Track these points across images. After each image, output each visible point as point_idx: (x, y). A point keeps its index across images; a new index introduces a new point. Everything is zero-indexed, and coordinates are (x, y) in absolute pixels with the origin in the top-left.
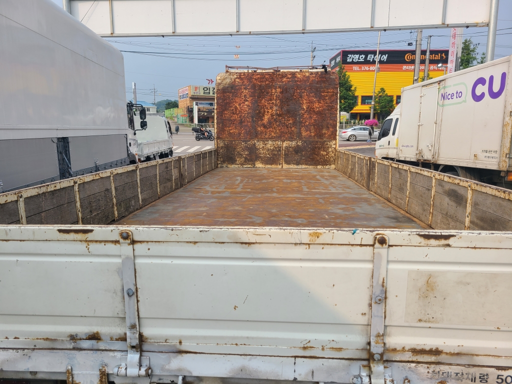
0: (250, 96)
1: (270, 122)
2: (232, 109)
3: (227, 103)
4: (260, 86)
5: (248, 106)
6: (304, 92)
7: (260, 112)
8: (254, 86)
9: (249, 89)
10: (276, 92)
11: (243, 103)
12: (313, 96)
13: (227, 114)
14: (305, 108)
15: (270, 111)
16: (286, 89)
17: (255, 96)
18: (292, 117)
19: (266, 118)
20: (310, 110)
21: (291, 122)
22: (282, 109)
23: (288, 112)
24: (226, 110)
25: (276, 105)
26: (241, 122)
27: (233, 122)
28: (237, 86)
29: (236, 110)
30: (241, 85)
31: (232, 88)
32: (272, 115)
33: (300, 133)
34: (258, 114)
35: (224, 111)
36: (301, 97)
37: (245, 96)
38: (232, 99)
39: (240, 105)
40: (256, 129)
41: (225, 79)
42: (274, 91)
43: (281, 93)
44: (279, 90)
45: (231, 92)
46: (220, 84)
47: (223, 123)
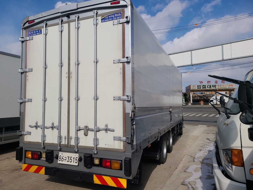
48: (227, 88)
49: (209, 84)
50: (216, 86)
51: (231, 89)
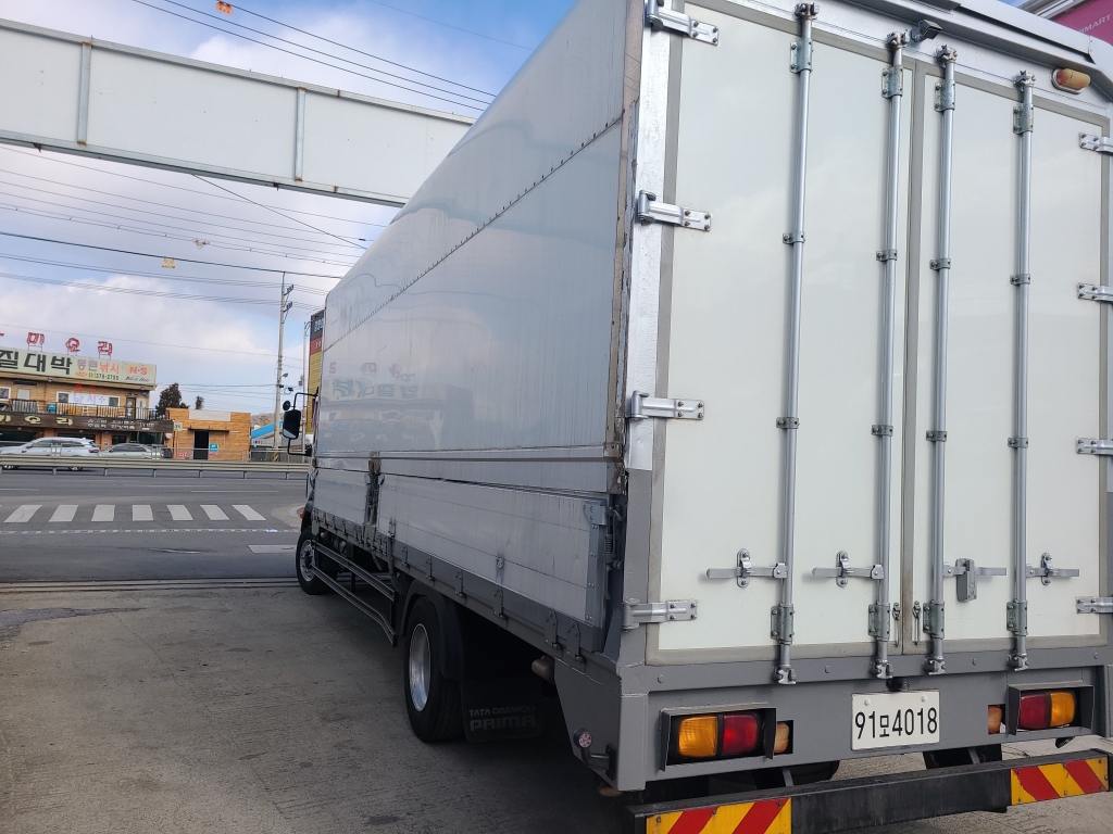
48: (122, 378)
49: (35, 349)
50: (69, 363)
51: (139, 387)
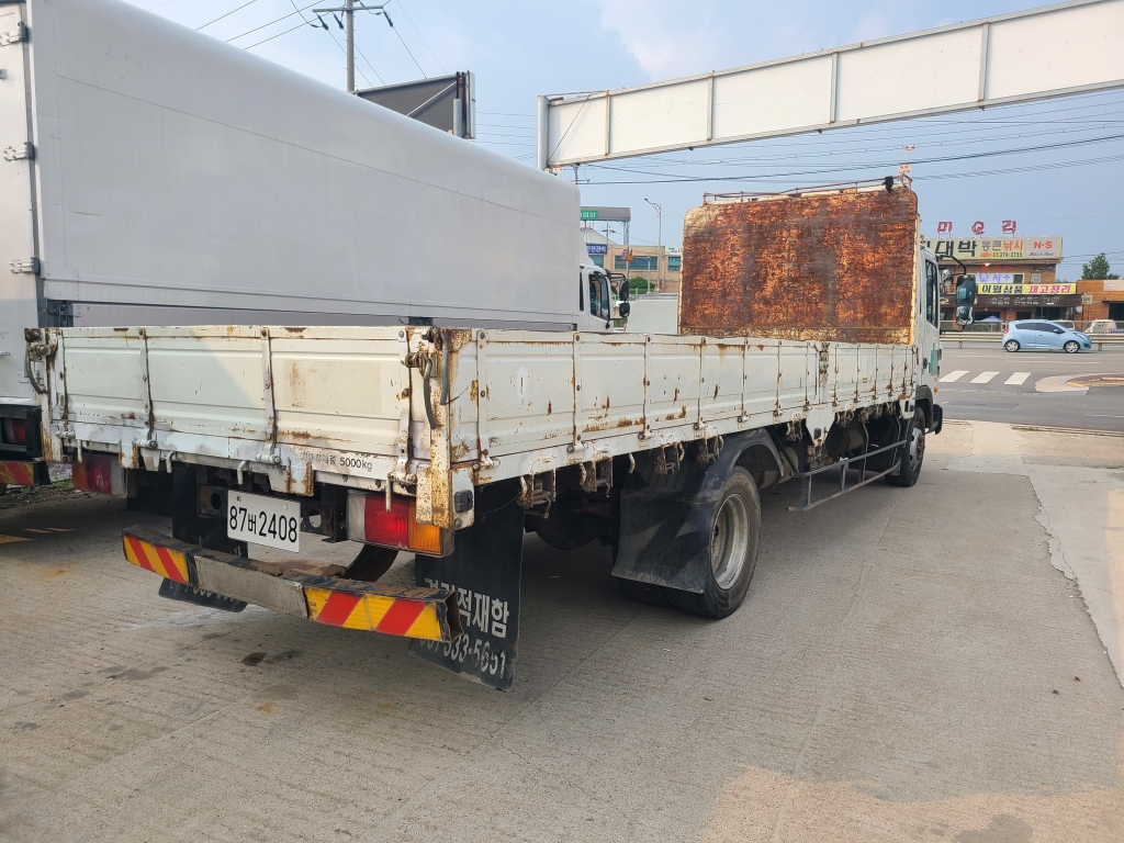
0: (743, 246)
1: (776, 294)
2: (708, 270)
3: (701, 260)
4: (761, 226)
5: (738, 264)
6: (844, 234)
7: (758, 275)
8: (750, 227)
9: (739, 233)
10: (790, 236)
11: (728, 259)
12: (862, 240)
13: (701, 280)
14: (845, 263)
15: (777, 272)
16: (809, 229)
17: (749, 246)
18: (819, 281)
19: (770, 285)
20: (857, 268)
21: (816, 292)
22: (799, 266)
23: (812, 272)
24: (699, 272)
25: (789, 261)
26: (725, 294)
27: (709, 294)
28: (719, 229)
29: (716, 274)
30: (726, 228)
31: (710, 233)
32: (781, 280)
33: (834, 314)
34: (756, 280)
35: (695, 275)
36: (837, 243)
37: (733, 245)
38: (710, 253)
39: (723, 263)
40: (750, 308)
41: (698, 218)
42: (785, 233)
43: (800, 236)
44: (794, 232)
45: (708, 241)
46: (689, 227)
47: (692, 297)
48: (1026, 255)
49: (945, 237)
50: (974, 246)
51: (1043, 262)
